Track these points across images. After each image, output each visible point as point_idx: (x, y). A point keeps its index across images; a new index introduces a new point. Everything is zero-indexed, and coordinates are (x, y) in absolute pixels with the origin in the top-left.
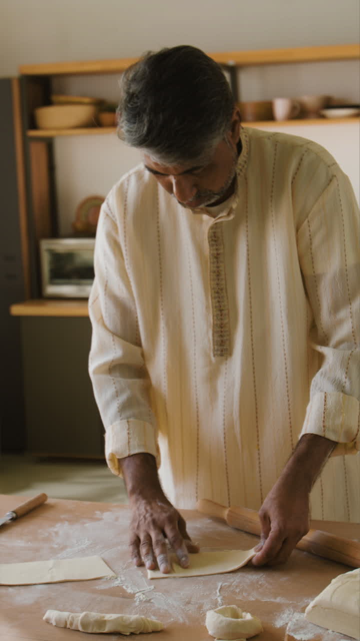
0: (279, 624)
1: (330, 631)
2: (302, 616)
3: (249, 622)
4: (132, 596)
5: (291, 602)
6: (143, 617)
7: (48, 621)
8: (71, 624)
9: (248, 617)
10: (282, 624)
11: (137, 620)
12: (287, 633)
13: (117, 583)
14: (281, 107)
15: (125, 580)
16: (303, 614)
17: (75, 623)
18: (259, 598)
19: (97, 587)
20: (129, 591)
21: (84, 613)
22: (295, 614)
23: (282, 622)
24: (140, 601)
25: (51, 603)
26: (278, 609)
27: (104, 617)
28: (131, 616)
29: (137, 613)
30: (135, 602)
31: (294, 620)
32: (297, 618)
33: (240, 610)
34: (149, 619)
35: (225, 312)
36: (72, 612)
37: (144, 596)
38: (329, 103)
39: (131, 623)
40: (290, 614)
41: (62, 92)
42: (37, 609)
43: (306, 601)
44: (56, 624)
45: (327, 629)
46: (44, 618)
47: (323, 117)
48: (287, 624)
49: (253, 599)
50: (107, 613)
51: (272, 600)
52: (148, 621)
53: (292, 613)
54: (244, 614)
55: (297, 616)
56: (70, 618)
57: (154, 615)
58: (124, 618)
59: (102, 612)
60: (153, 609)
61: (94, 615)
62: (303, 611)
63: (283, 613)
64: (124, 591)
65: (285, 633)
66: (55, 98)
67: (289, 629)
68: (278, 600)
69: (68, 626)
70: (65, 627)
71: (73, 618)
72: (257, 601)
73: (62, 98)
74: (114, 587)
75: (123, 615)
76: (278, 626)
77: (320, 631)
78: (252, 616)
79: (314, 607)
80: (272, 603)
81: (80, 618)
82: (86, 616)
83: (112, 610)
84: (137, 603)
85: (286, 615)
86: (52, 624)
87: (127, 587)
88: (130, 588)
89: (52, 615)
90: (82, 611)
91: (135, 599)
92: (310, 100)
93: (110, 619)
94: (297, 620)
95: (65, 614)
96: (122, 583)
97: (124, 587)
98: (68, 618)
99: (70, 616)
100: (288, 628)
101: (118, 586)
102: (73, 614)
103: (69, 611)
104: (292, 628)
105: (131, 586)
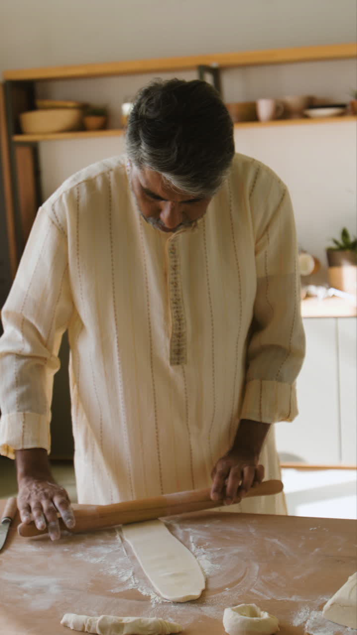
0: (297, 622)
1: (349, 629)
2: (320, 614)
3: (265, 621)
4: (148, 598)
5: (306, 600)
6: (161, 619)
7: (65, 626)
8: (89, 627)
9: (265, 615)
10: (299, 623)
11: (155, 622)
12: (306, 631)
13: (131, 586)
14: (265, 108)
15: (139, 583)
16: (321, 612)
17: (93, 626)
18: (274, 597)
19: (112, 591)
20: (144, 593)
21: (102, 617)
22: (313, 612)
23: (299, 620)
24: (157, 603)
25: (67, 607)
26: (294, 608)
27: (121, 620)
28: (149, 618)
29: (154, 617)
30: (152, 604)
31: (312, 618)
32: (315, 616)
33: (258, 610)
34: (167, 621)
35: (183, 321)
36: (90, 615)
37: (159, 598)
38: (312, 103)
39: (149, 626)
40: (306, 612)
41: (46, 97)
42: (53, 614)
43: (321, 599)
44: (74, 627)
45: (346, 627)
46: (62, 622)
47: (306, 117)
48: (305, 622)
49: (269, 598)
50: (124, 616)
51: (288, 599)
52: (166, 623)
53: (308, 611)
54: (262, 613)
55: (315, 614)
56: (88, 622)
57: (171, 617)
58: (142, 621)
59: (119, 615)
60: (170, 611)
61: (112, 618)
62: (320, 608)
63: (300, 612)
64: (139, 594)
65: (304, 631)
66: (39, 103)
67: (308, 628)
68: (293, 599)
69: (86, 629)
70: (83, 631)
71: (91, 622)
72: (273, 600)
73: (47, 103)
74: (128, 589)
75: (141, 618)
76: (296, 625)
77: (339, 628)
78: (269, 616)
79: (332, 605)
80: (288, 601)
81: (98, 622)
82: (103, 619)
83: (129, 613)
84: (153, 606)
85: (303, 614)
86: (69, 627)
87: (142, 590)
88: (145, 590)
89: (70, 618)
90: (99, 615)
91: (151, 601)
92: (293, 99)
93: (128, 622)
94: (315, 618)
95: (83, 618)
96: (137, 586)
97: (139, 589)
98: (86, 622)
99: (88, 620)
100: (306, 627)
101: (132, 589)
102: (91, 618)
103: (86, 615)
104: (311, 626)
105: (145, 588)
